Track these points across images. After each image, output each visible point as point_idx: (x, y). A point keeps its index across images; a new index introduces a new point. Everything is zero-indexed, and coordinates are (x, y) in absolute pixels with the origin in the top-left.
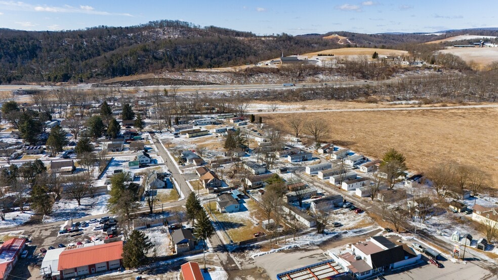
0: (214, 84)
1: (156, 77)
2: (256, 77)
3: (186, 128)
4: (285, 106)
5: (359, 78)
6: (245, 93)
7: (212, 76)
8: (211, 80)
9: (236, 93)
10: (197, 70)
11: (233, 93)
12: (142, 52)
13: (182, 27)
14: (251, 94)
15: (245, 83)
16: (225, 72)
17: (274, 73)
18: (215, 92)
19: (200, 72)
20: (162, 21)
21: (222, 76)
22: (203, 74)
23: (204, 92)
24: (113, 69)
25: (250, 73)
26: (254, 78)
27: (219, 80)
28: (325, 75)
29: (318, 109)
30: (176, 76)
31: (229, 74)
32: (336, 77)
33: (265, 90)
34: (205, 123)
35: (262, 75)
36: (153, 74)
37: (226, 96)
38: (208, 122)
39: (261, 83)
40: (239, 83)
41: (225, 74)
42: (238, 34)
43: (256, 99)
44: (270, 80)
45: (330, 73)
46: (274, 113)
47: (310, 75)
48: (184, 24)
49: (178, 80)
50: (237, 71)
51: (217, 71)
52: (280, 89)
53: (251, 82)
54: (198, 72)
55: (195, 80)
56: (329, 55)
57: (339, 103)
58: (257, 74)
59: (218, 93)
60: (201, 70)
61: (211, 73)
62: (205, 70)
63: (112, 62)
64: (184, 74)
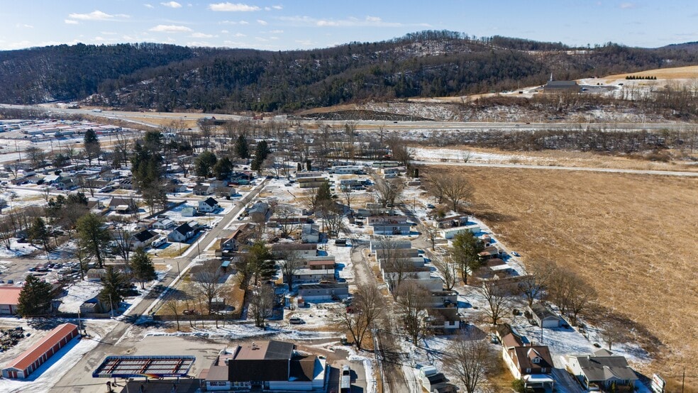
0: (426, 119)
1: (357, 108)
2: (490, 111)
3: (312, 175)
4: (498, 156)
5: (668, 119)
6: (453, 134)
7: (427, 108)
8: (424, 114)
9: (441, 133)
10: (410, 100)
11: (436, 132)
12: (372, 75)
13: (449, 39)
14: (463, 136)
15: (471, 119)
16: (448, 103)
17: (520, 105)
18: (412, 131)
19: (413, 103)
20: (424, 33)
21: (441, 108)
22: (416, 106)
23: (397, 131)
24: (330, 98)
25: (483, 105)
26: (486, 112)
27: (435, 113)
28: (606, 111)
29: (539, 165)
30: (380, 108)
31: (452, 106)
32: (625, 115)
33: (485, 131)
34: (345, 171)
35: (500, 108)
36: (355, 105)
37: (425, 137)
38: (349, 171)
39: (493, 120)
40: (462, 119)
41: (446, 106)
42: (535, 46)
43: (466, 144)
44: (509, 115)
45: (616, 108)
46: (464, 164)
47: (578, 110)
48: (454, 35)
49: (382, 113)
50: (465, 101)
51: (436, 101)
52: (509, 130)
53: (480, 118)
54: (410, 102)
55: (404, 113)
56: (649, 78)
57: (595, 158)
58: (494, 106)
59: (416, 133)
60: (414, 100)
61: (428, 104)
62: (423, 100)
63: (331, 89)
64: (391, 105)
